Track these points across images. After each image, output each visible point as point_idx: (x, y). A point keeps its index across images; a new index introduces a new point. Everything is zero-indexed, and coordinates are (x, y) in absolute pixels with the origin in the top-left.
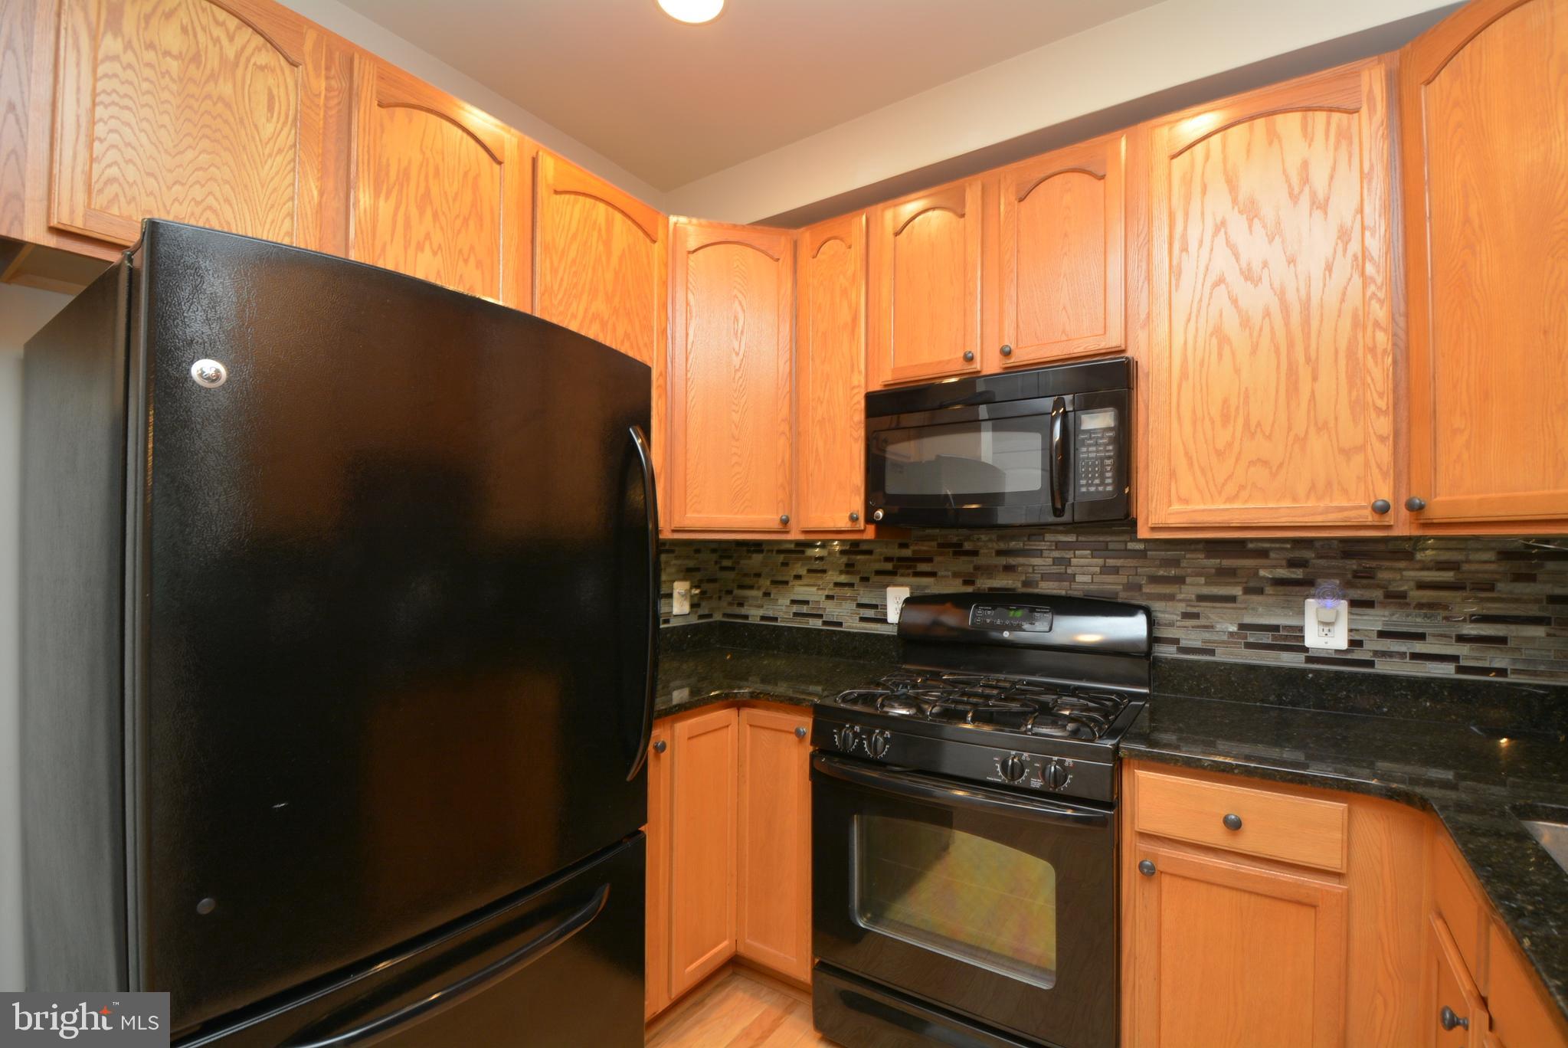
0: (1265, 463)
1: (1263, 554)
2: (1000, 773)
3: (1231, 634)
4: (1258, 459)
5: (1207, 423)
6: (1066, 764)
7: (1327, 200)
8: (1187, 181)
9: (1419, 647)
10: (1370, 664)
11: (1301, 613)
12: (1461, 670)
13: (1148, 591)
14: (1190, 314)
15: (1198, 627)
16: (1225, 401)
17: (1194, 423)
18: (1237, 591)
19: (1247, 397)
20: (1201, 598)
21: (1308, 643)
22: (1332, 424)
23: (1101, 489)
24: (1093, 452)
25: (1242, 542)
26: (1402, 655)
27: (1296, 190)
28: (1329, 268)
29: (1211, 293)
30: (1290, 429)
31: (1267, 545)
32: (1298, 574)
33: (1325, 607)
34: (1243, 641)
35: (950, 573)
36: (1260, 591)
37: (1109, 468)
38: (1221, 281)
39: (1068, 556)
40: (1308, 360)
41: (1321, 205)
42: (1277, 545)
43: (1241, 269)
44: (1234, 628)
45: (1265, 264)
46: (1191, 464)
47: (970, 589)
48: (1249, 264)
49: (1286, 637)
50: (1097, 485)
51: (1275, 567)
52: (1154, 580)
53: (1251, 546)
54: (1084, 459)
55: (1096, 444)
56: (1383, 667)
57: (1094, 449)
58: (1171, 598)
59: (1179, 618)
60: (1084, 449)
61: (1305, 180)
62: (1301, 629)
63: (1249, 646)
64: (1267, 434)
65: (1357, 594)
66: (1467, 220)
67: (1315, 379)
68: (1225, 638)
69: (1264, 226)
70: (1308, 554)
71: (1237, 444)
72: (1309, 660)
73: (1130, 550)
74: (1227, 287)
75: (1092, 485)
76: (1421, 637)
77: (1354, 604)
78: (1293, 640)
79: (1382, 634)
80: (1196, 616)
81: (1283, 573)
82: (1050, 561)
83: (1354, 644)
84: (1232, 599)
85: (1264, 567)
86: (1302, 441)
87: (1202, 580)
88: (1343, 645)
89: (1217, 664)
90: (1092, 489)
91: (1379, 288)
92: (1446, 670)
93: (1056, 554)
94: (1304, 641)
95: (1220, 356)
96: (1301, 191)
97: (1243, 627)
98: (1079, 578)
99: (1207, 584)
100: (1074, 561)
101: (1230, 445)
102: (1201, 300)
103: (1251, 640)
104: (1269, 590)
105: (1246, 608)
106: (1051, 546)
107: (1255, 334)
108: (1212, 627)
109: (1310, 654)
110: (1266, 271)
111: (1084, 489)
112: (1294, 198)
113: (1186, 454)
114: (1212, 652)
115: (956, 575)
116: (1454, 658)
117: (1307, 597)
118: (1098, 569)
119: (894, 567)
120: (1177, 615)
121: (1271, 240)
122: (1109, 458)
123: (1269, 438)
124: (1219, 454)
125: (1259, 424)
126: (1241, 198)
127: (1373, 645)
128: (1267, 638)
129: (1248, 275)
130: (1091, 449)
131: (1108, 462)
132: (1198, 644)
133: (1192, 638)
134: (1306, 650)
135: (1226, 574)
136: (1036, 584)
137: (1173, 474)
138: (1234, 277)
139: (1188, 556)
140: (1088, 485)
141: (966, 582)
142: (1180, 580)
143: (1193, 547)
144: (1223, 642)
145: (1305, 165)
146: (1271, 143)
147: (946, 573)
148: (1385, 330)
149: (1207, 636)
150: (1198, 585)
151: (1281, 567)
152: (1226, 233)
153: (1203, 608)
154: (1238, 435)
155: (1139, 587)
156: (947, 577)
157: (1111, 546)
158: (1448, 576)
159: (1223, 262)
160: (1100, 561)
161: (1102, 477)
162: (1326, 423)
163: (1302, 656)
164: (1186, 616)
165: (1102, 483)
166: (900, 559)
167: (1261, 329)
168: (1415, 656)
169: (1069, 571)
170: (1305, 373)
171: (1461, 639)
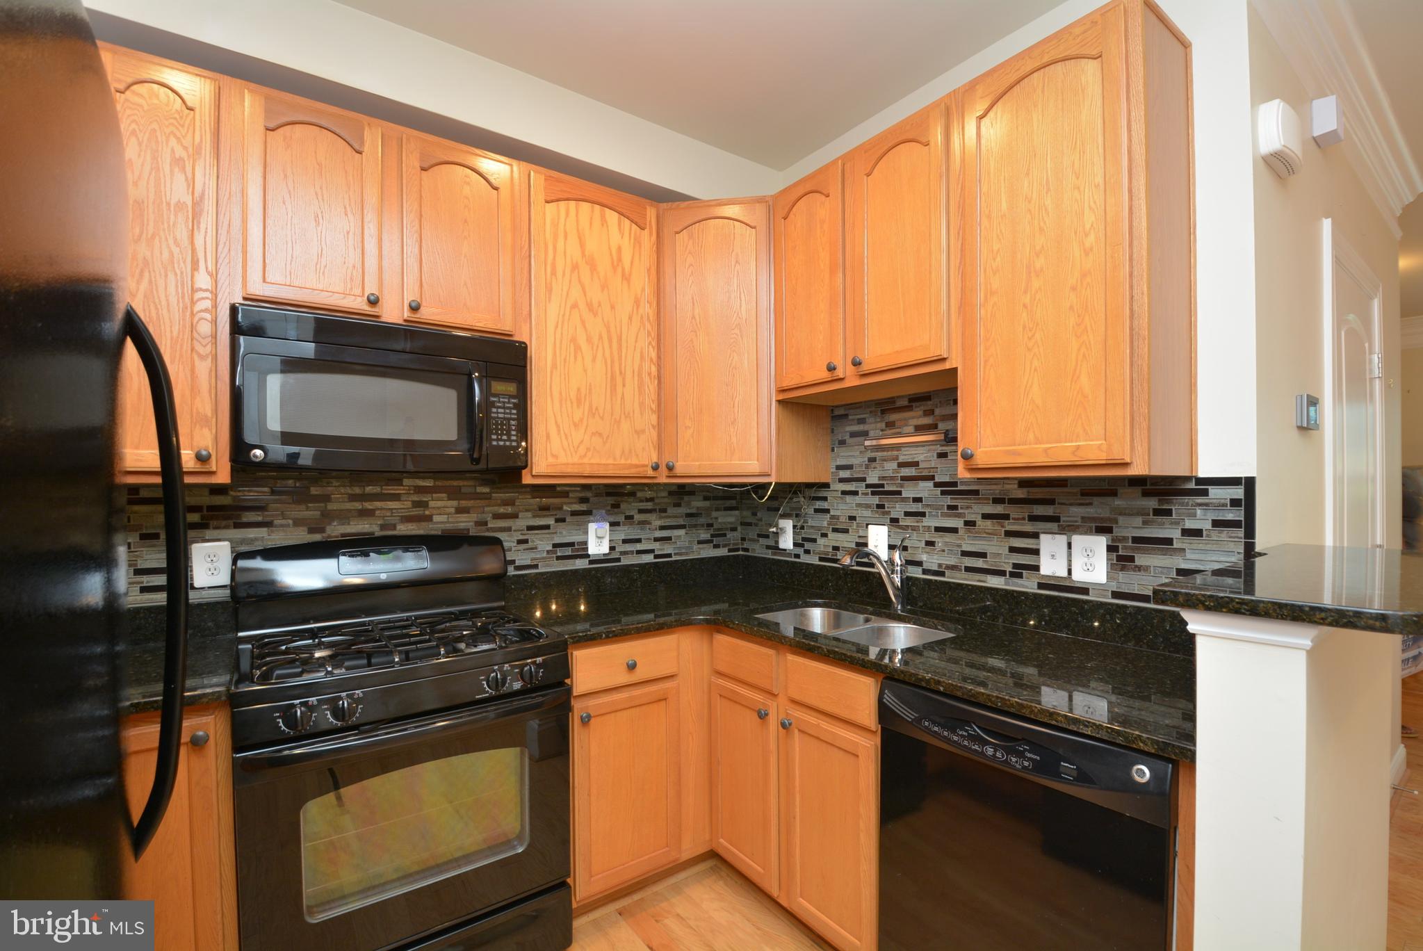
0: (600, 435)
1: (565, 494)
2: (487, 689)
3: (548, 552)
4: (597, 432)
5: (569, 402)
6: (538, 662)
7: (630, 275)
8: (555, 225)
9: (639, 547)
10: (618, 560)
11: (586, 533)
12: (656, 557)
13: (492, 526)
14: (558, 323)
15: (527, 549)
16: (579, 390)
17: (561, 401)
18: (551, 521)
19: (590, 389)
20: (530, 528)
21: (590, 552)
22: (631, 415)
23: (508, 443)
24: (501, 413)
25: (553, 487)
26: (632, 552)
27: (615, 263)
28: (630, 318)
29: (570, 312)
30: (612, 415)
31: (567, 489)
32: (584, 507)
33: (599, 527)
34: (555, 555)
35: (290, 522)
36: (563, 520)
37: (514, 428)
38: (575, 306)
39: (426, 500)
40: (621, 373)
41: (626, 278)
42: (573, 489)
43: (587, 302)
44: (550, 548)
45: (600, 305)
46: (559, 431)
47: (317, 537)
48: (591, 301)
49: (578, 550)
50: (505, 440)
51: (572, 503)
52: (497, 516)
53: (558, 489)
54: (494, 418)
55: (504, 408)
56: (625, 561)
57: (502, 411)
58: (509, 529)
59: (515, 544)
60: (494, 410)
61: (620, 260)
62: (586, 543)
63: (558, 558)
64: (601, 415)
65: (612, 519)
66: (693, 317)
67: (624, 386)
68: (545, 555)
69: (599, 279)
70: (588, 494)
71: (585, 419)
72: (591, 562)
73: (478, 493)
74: (579, 311)
75: (501, 440)
76: (639, 541)
77: (612, 524)
78: (580, 550)
79: (625, 541)
80: (526, 541)
81: (577, 507)
82: (409, 504)
83: (612, 548)
84: (547, 527)
85: (565, 503)
86: (618, 422)
87: (529, 514)
88: (607, 551)
89: (542, 574)
90: (501, 443)
91: (653, 340)
92: (649, 558)
93: (415, 498)
94: (588, 551)
95: (576, 358)
96: (618, 265)
97: (555, 546)
98: (436, 518)
99: (534, 517)
100: (432, 504)
101: (581, 420)
102: (564, 315)
103: (559, 554)
104: (569, 519)
105: (556, 533)
106: (409, 490)
107: (595, 348)
108: (536, 548)
109: (591, 559)
110: (600, 308)
111: (495, 443)
112: (614, 268)
113: (556, 422)
114: (536, 566)
115: (297, 523)
116: (652, 551)
117: (589, 522)
118: (453, 510)
119: (203, 518)
120: (514, 542)
121: (603, 290)
122: (514, 420)
123: (602, 418)
124: (576, 425)
125: (597, 409)
126: (587, 253)
127: (621, 548)
128: (568, 551)
129: (590, 306)
130: (500, 410)
131: (513, 422)
132: (528, 562)
133: (522, 558)
134: (588, 556)
135: (545, 509)
136: (394, 527)
137: (548, 437)
138: (582, 305)
139: (520, 497)
140: (498, 440)
141: (312, 531)
142: (515, 516)
143: (523, 490)
144: (543, 558)
145: (619, 249)
146: (603, 225)
147: (284, 522)
148: (654, 364)
149: (533, 555)
150: (527, 518)
151: (575, 503)
152: (578, 272)
153: (530, 536)
154: (586, 413)
155: (486, 523)
156: (288, 526)
157: (463, 490)
158: (649, 505)
159: (576, 293)
160: (455, 503)
161: (509, 435)
162: (629, 414)
163: (587, 561)
164: (520, 542)
165: (509, 440)
166: (211, 508)
167: (598, 346)
168: (639, 552)
169: (427, 513)
170: (619, 380)
171: (656, 540)
